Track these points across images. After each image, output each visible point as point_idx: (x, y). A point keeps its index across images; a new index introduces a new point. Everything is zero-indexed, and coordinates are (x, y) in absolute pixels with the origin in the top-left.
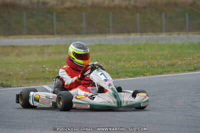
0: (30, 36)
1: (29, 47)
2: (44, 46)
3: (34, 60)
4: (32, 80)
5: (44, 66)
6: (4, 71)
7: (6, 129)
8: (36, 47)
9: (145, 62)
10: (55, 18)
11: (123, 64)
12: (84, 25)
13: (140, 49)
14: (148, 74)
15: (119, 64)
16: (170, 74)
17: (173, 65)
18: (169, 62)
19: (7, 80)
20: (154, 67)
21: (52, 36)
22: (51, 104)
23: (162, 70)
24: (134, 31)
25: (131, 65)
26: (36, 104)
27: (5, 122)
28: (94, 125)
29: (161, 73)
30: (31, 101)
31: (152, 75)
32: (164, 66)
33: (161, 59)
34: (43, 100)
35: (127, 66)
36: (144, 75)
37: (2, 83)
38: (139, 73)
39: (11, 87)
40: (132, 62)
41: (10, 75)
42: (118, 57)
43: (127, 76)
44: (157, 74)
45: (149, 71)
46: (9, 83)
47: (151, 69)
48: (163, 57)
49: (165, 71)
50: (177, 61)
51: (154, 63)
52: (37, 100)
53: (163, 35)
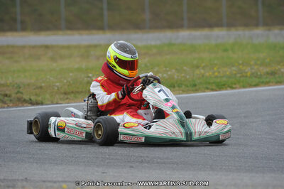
0: (69, 32)
1: (68, 47)
2: (89, 46)
3: (76, 66)
4: (72, 95)
5: (90, 75)
6: (33, 81)
7: (35, 164)
8: (78, 47)
9: (234, 68)
10: (105, 6)
11: (202, 71)
12: (147, 16)
13: (226, 50)
14: (238, 86)
15: (197, 72)
16: (270, 86)
17: (273, 73)
18: (268, 69)
19: (36, 95)
20: (246, 76)
21: (101, 32)
22: (84, 135)
23: (257, 80)
24: (218, 24)
25: (214, 73)
26: (60, 135)
27: (33, 154)
28: (160, 158)
29: (256, 85)
30: (51, 132)
31: (244, 87)
32: (261, 75)
33: (256, 64)
34: (71, 129)
35: (207, 74)
36: (232, 88)
37: (30, 99)
38: (224, 85)
39: (42, 104)
40: (215, 69)
41: (41, 87)
42: (195, 62)
43: (207, 88)
44: (251, 86)
45: (239, 82)
46: (40, 99)
47: (242, 79)
48: (259, 62)
49: (263, 82)
50: (279, 67)
51: (246, 71)
52: (61, 129)
53: (259, 31)
